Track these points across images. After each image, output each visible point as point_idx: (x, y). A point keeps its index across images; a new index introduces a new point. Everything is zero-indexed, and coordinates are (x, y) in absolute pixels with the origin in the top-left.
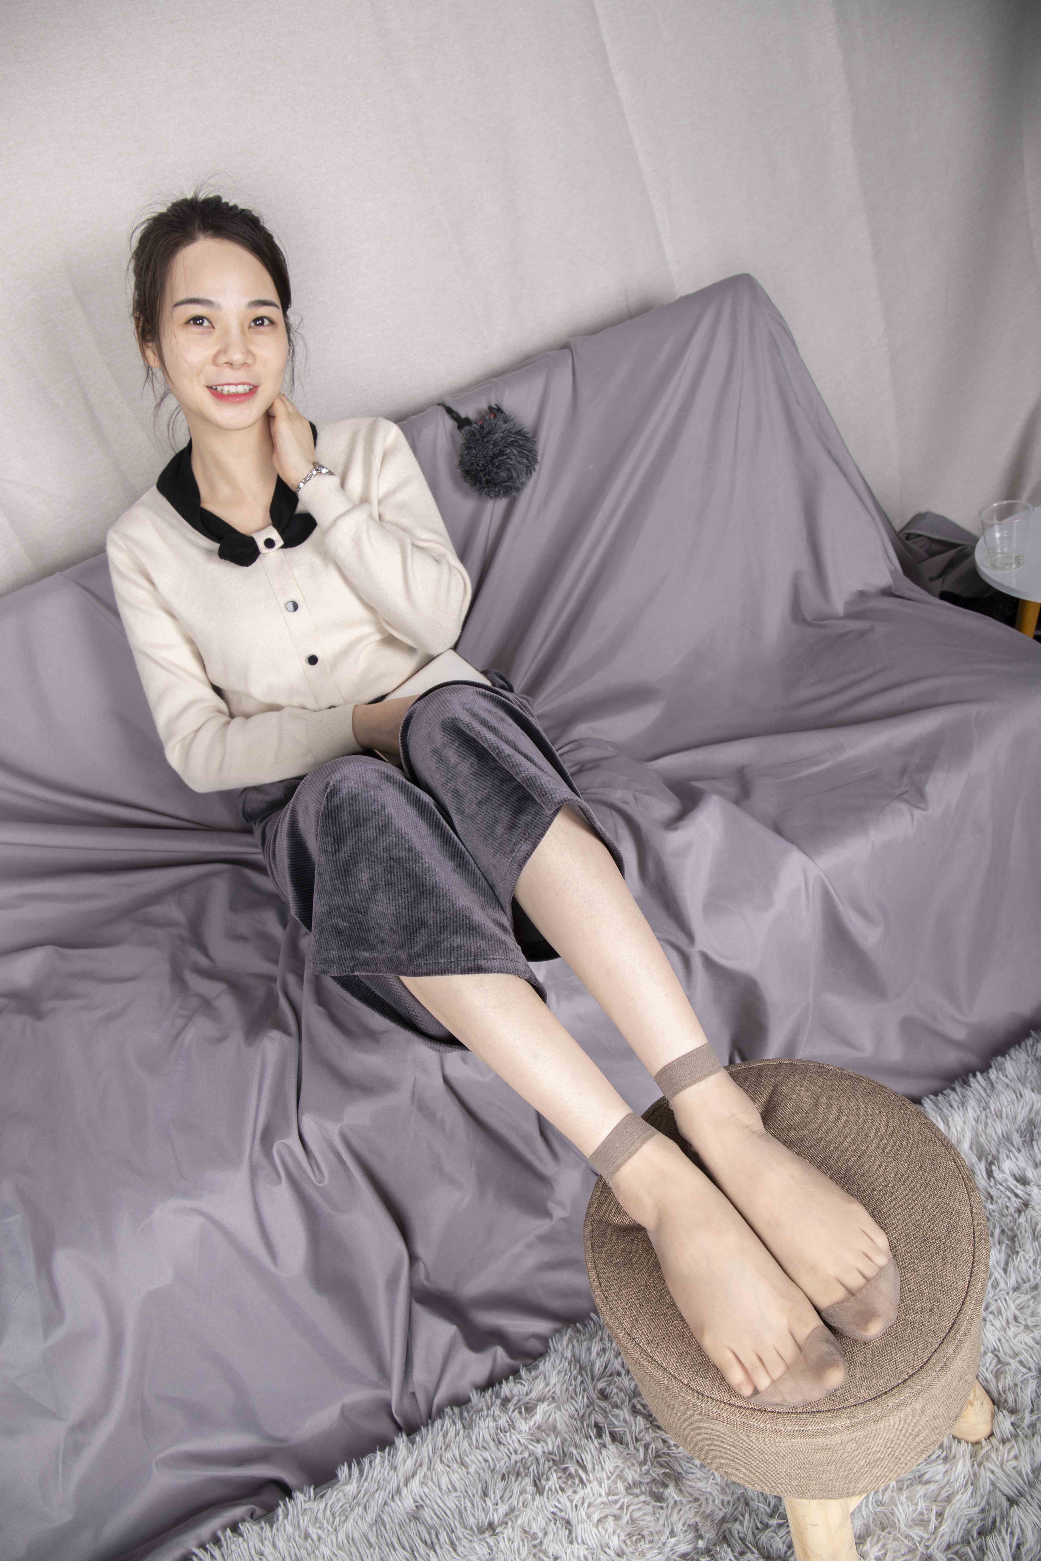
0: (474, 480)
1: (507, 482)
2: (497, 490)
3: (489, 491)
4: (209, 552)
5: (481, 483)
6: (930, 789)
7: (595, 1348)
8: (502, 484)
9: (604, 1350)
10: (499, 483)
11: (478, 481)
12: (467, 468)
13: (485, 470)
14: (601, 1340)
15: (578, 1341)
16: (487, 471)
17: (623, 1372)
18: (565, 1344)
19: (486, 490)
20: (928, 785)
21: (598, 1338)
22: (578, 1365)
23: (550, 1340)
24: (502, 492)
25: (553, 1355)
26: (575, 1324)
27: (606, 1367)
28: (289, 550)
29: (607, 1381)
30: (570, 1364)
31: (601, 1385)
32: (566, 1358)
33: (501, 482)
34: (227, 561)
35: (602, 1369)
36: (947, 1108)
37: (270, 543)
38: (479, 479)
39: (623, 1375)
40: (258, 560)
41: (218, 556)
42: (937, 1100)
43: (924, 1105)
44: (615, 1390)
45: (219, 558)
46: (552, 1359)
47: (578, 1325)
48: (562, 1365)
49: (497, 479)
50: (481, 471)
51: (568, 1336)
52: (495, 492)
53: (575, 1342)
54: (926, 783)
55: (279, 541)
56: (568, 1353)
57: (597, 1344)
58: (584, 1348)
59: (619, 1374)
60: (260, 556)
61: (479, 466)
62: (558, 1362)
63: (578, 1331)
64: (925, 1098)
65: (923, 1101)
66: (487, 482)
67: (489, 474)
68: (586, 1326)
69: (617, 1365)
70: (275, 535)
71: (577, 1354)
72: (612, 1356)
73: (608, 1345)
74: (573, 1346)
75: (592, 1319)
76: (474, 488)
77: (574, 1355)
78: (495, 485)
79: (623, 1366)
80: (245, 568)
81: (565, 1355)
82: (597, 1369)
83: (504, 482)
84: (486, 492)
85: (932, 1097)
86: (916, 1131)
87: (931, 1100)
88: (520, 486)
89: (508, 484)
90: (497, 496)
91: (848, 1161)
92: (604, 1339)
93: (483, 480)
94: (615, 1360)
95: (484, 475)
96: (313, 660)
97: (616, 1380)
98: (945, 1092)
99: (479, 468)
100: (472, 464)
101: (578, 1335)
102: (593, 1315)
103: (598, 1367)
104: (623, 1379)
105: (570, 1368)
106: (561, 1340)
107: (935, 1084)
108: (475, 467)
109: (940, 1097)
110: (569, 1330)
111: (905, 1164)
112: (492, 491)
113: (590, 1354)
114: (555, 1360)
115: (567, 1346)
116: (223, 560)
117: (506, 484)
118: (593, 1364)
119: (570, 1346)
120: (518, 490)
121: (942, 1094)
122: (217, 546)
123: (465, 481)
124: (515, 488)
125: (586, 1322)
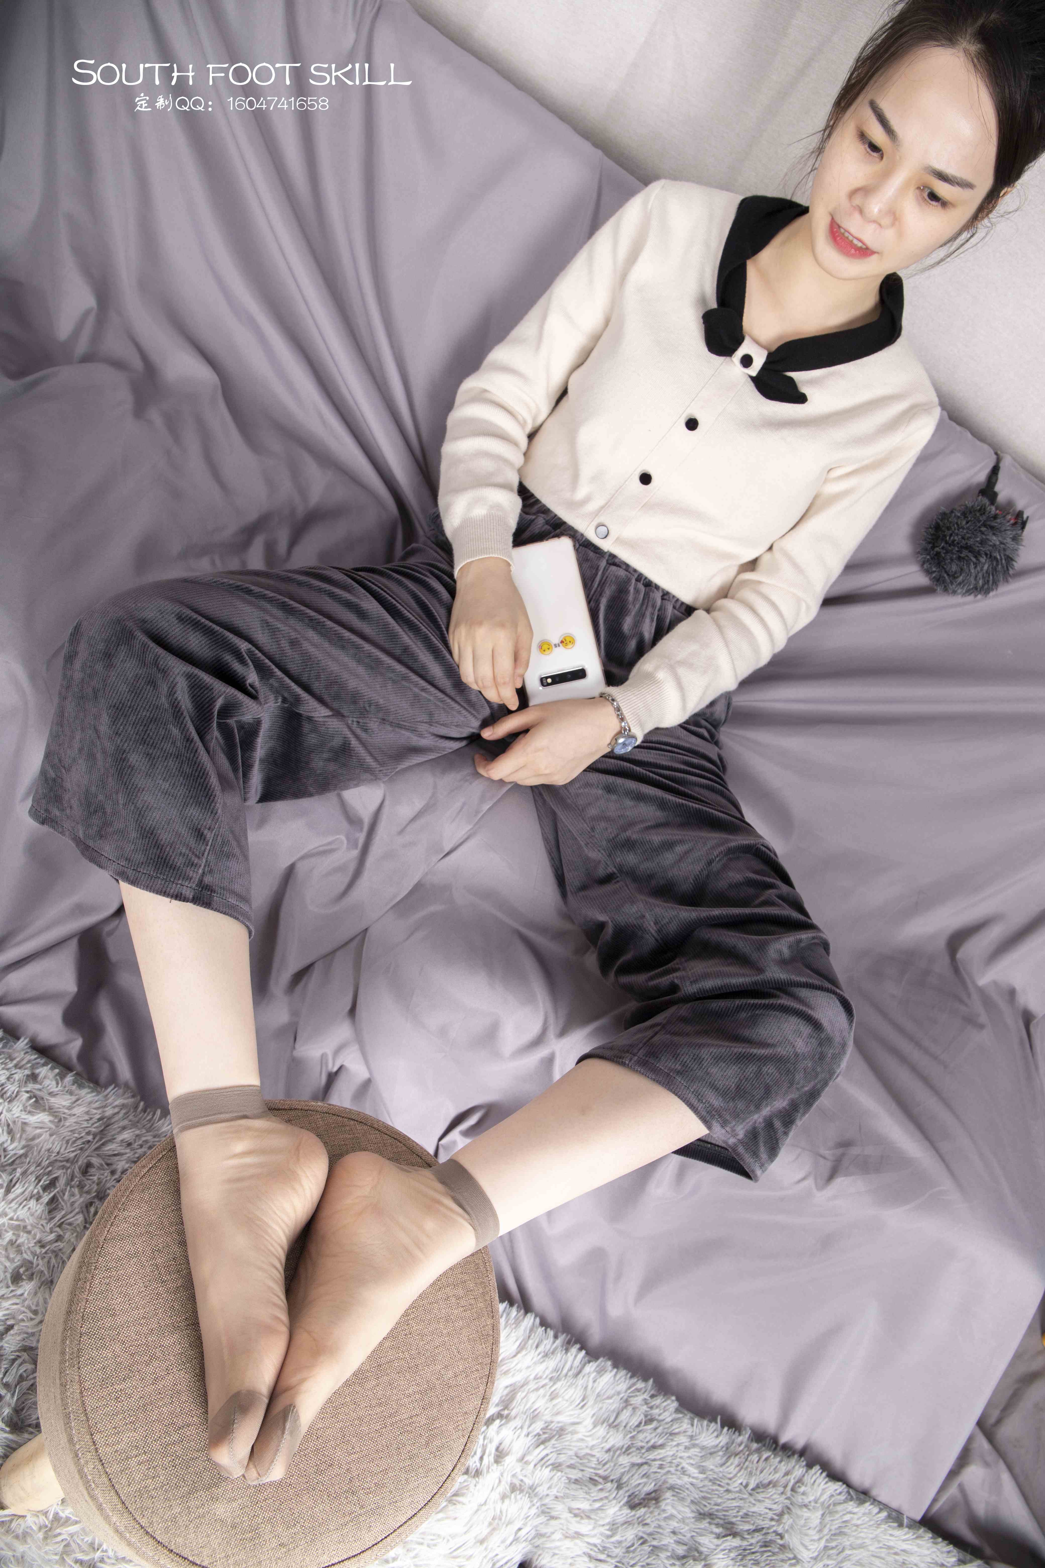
0: (933, 539)
1: (948, 575)
2: (934, 569)
3: (928, 560)
4: (703, 300)
5: (933, 548)
6: (840, 1182)
7: (126, 1135)
8: (943, 571)
9: (129, 1144)
10: (943, 567)
11: (934, 544)
12: (941, 524)
13: (950, 546)
14: (137, 1136)
15: (125, 1114)
16: (950, 548)
17: (116, 1176)
18: (117, 1103)
19: (928, 557)
20: (843, 1178)
21: (138, 1132)
22: (103, 1128)
23: (113, 1086)
24: (934, 575)
25: (100, 1097)
26: (142, 1099)
27: (115, 1155)
28: (751, 386)
29: (102, 1165)
30: (99, 1120)
31: (95, 1161)
32: (104, 1112)
33: (944, 569)
34: (703, 326)
35: (111, 1153)
36: (534, 1343)
37: (747, 361)
38: (936, 544)
39: (114, 1178)
40: (722, 359)
41: (703, 312)
42: (537, 1328)
43: (526, 1319)
44: (95, 1178)
45: (702, 315)
46: (96, 1098)
47: (142, 1104)
48: (95, 1111)
49: (945, 564)
50: (946, 543)
51: (125, 1101)
52: (931, 568)
53: (123, 1111)
54: (846, 1176)
55: (754, 370)
56: (109, 1112)
57: (131, 1134)
58: (122, 1124)
59: (113, 1173)
60: (728, 358)
61: (950, 538)
62: (97, 1105)
63: (136, 1107)
64: (533, 1316)
65: (529, 1315)
66: (938, 554)
67: (947, 552)
68: (145, 1112)
69: (121, 1165)
70: (759, 361)
71: (113, 1120)
72: (128, 1155)
73: (135, 1146)
74: (118, 1113)
75: (154, 1114)
76: (924, 543)
77: (109, 1118)
78: (939, 564)
79: (124, 1172)
80: (706, 349)
81: (107, 1109)
82: (109, 1148)
83: (946, 572)
84: (925, 558)
85: (538, 1320)
86: (465, 1410)
87: (533, 1324)
88: (950, 591)
89: (947, 577)
90: (928, 572)
91: (398, 1359)
92: (140, 1139)
93: (937, 549)
94: (124, 1162)
95: (943, 548)
96: (646, 479)
97: (106, 1174)
98: (549, 1330)
99: (948, 538)
100: (949, 528)
101: (132, 1110)
102: (159, 1112)
103: (112, 1147)
104: (110, 1179)
105: (96, 1123)
106: (118, 1096)
107: (552, 1316)
108: (948, 533)
109: (541, 1330)
110: (131, 1100)
111: (424, 1421)
112: (930, 564)
113: (119, 1133)
114: (96, 1102)
115: (116, 1106)
116: (702, 321)
117: (945, 575)
118: (112, 1140)
119: (116, 1110)
120: (946, 590)
121: (546, 1330)
122: (713, 305)
123: (927, 528)
124: (945, 587)
125: (148, 1110)
